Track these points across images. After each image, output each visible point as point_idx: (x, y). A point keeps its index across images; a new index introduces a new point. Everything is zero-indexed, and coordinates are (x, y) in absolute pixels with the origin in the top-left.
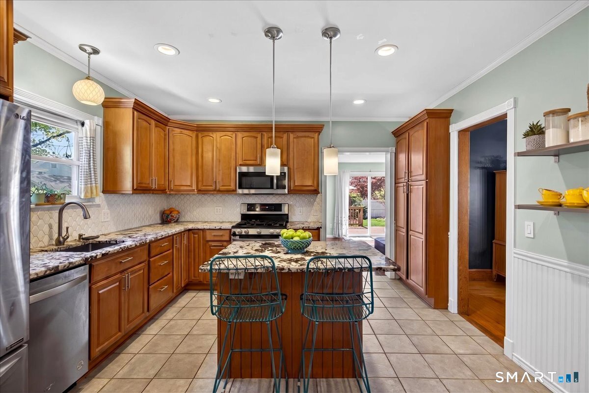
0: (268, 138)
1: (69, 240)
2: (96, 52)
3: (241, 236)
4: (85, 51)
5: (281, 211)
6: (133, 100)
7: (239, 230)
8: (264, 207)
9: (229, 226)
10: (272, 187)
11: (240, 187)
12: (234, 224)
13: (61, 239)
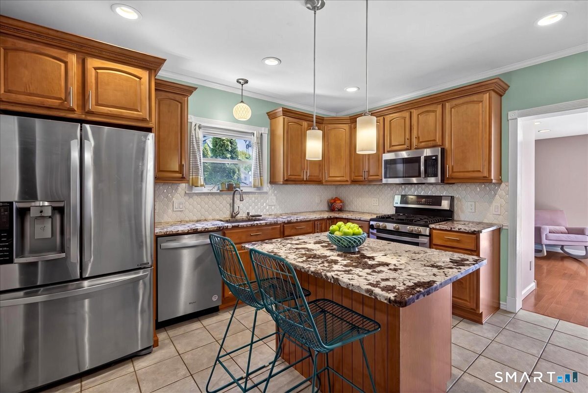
0: (418, 115)
1: (238, 215)
2: (246, 82)
3: (380, 230)
4: (240, 83)
5: (441, 205)
6: (281, 109)
7: (381, 224)
8: (420, 200)
9: (368, 217)
10: (419, 176)
11: (386, 177)
12: (375, 217)
13: (234, 215)
